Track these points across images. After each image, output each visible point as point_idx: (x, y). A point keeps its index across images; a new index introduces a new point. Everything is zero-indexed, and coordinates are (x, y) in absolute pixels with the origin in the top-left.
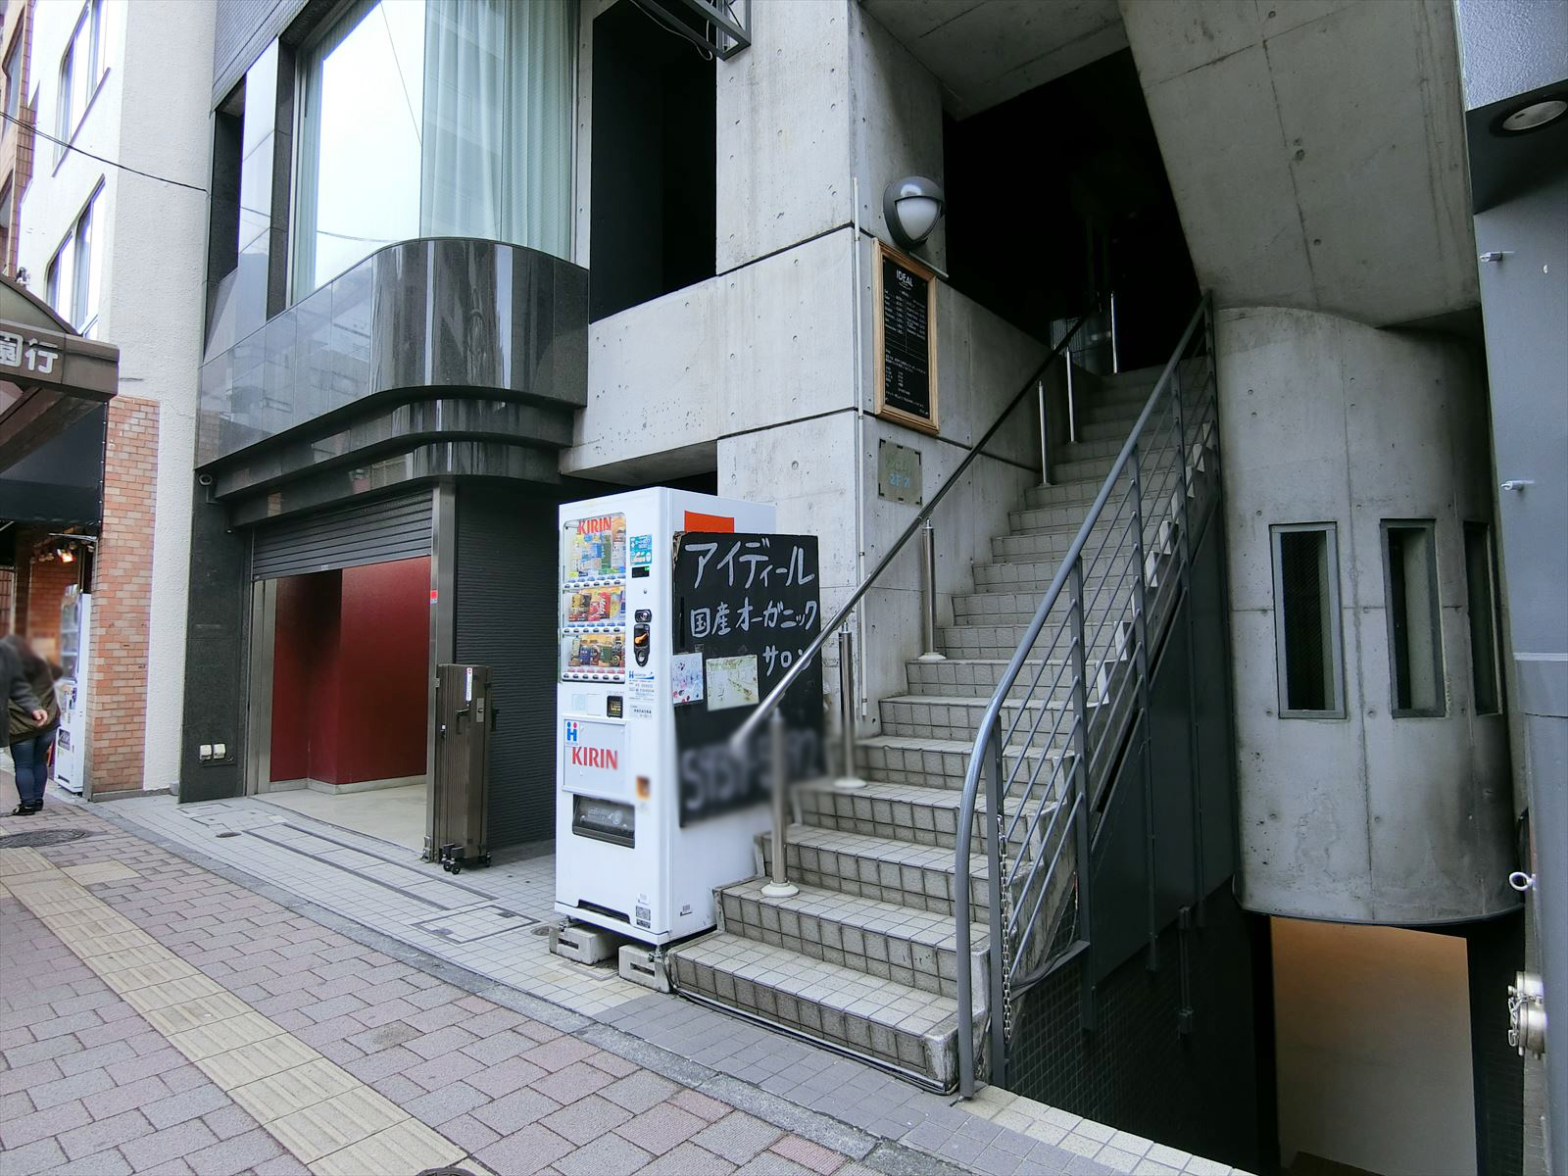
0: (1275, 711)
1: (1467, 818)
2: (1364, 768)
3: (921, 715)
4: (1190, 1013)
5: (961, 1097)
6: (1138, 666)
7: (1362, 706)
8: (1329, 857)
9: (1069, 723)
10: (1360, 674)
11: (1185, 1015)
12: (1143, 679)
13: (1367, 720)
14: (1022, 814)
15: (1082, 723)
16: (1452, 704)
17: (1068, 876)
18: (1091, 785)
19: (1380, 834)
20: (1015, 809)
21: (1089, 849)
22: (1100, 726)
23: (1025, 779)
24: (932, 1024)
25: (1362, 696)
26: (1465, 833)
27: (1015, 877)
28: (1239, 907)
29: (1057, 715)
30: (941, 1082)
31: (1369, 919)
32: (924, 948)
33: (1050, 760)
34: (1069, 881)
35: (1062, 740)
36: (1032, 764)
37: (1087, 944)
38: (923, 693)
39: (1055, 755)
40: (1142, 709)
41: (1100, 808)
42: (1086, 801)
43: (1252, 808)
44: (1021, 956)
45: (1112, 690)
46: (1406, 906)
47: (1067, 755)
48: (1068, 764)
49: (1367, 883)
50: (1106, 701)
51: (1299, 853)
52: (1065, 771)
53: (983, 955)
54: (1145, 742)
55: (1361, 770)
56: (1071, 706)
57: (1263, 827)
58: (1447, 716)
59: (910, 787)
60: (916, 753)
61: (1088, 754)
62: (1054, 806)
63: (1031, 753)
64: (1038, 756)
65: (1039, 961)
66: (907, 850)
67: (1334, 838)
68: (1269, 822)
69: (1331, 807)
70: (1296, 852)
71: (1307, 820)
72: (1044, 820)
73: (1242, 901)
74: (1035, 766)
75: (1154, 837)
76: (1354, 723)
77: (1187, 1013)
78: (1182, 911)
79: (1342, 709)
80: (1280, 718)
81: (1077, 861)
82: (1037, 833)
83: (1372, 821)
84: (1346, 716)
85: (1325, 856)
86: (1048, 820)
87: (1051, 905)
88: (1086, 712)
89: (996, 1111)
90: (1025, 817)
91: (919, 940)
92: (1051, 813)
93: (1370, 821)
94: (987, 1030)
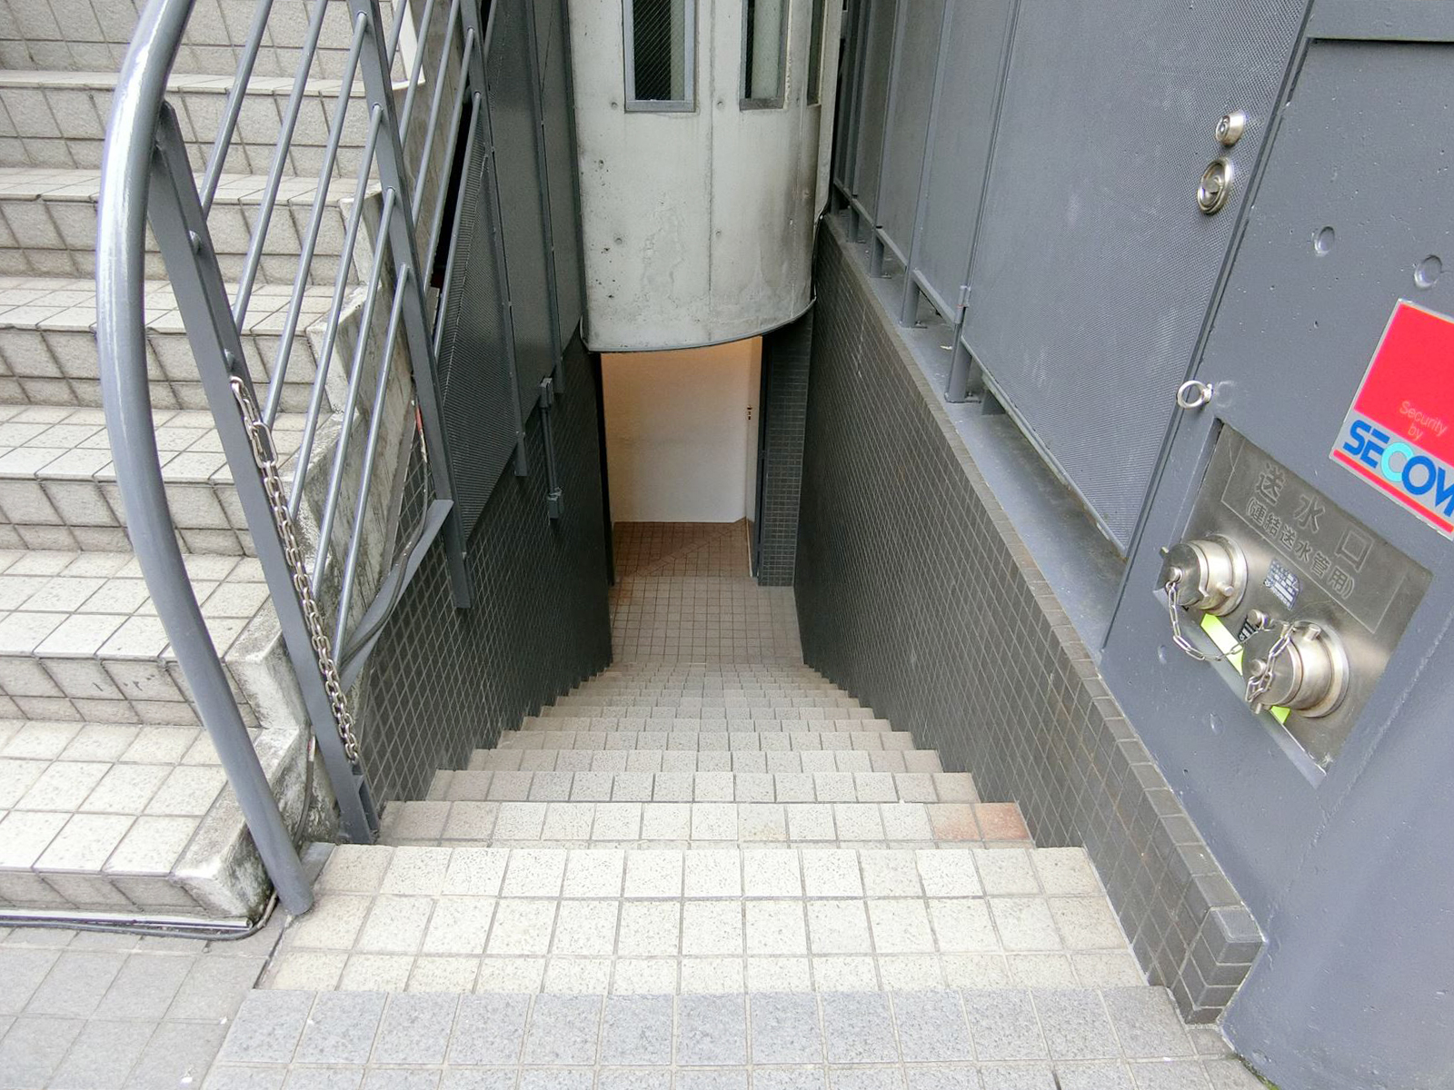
0: (621, 103)
1: (789, 223)
2: (709, 174)
3: (29, 113)
4: (558, 494)
5: (289, 919)
6: (464, 12)
7: (712, 95)
8: (673, 282)
9: (362, 124)
10: (712, 50)
11: (555, 499)
12: (474, 35)
13: (715, 112)
14: (299, 328)
15: (387, 123)
16: (791, 92)
17: (403, 412)
18: (419, 241)
19: (720, 250)
20: (281, 317)
21: (430, 353)
22: (418, 128)
23: (292, 247)
24: (192, 824)
25: (712, 80)
26: (786, 240)
27: (310, 466)
28: (585, 349)
29: (334, 108)
30: (241, 917)
31: (707, 342)
32: (137, 667)
33: (336, 206)
34: (406, 418)
35: (354, 161)
36: (300, 216)
37: (448, 504)
38: (34, 64)
39: (345, 194)
40: (478, 96)
41: (437, 280)
42: (414, 278)
43: (596, 233)
44: (351, 596)
45: (428, 60)
46: (736, 321)
47: (369, 193)
48: (371, 212)
49: (706, 305)
50: (421, 80)
51: (646, 281)
52: (368, 226)
53: (273, 652)
54: (486, 155)
55: (707, 177)
56: (359, 88)
57: (609, 254)
58: (785, 107)
59: (41, 283)
60: (32, 206)
61: (405, 187)
62: (361, 296)
63: (291, 190)
64: (308, 198)
65: (381, 573)
66: (59, 431)
67: (679, 260)
68: (613, 247)
69: (676, 223)
70: (642, 279)
71: (654, 241)
72: (343, 334)
73: (587, 342)
74: (308, 221)
75: (510, 304)
76: (703, 118)
77: (556, 495)
78: (544, 385)
79: (692, 98)
80: (626, 112)
81: (413, 380)
82: (337, 365)
83: (714, 236)
84: (695, 108)
85: (669, 280)
86: (352, 330)
87: (383, 476)
88: (391, 99)
89: (361, 914)
90: (304, 335)
91: (119, 654)
92: (356, 318)
93: (713, 234)
94: (312, 758)
